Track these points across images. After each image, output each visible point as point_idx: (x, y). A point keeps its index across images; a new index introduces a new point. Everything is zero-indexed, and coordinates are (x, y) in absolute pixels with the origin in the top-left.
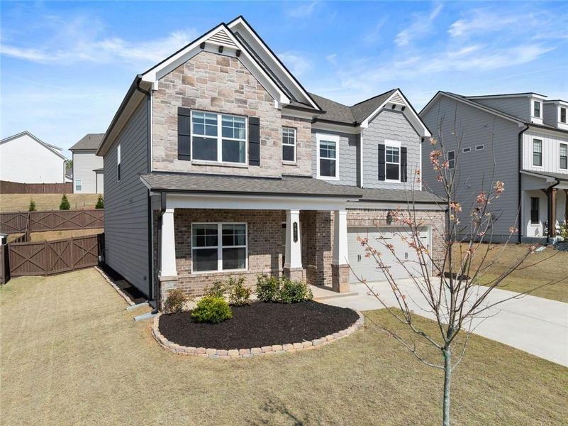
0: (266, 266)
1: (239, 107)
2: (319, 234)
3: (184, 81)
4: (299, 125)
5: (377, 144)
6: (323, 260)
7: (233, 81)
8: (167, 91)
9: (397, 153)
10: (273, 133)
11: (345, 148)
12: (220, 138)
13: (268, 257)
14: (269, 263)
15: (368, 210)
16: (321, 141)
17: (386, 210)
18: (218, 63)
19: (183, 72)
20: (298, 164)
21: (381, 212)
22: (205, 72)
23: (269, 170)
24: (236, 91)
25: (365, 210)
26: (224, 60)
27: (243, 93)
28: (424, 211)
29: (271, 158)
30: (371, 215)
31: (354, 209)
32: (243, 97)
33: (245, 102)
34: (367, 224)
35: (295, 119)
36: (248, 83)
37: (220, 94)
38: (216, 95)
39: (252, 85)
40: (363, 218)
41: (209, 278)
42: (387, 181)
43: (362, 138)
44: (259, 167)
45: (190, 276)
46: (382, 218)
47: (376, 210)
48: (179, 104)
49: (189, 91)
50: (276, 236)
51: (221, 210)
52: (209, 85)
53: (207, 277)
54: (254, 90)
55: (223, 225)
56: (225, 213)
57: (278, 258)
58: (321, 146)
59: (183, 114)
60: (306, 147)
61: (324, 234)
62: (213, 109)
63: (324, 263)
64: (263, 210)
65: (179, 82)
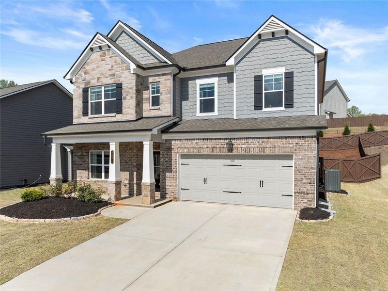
0: (126, 179)
1: (111, 79)
2: (162, 160)
3: (86, 73)
4: (162, 79)
5: (253, 76)
6: (165, 179)
7: (108, 64)
8: (79, 80)
9: (281, 79)
10: (130, 90)
11: (224, 86)
12: (103, 100)
13: (127, 173)
14: (128, 177)
15: (207, 139)
16: (200, 85)
17: (227, 139)
18: (101, 56)
19: (85, 68)
20: (161, 108)
21: (222, 141)
22: (95, 64)
23: (128, 115)
24: (110, 70)
25: (204, 139)
26: (103, 53)
27: (113, 70)
28: (279, 138)
29: (129, 108)
30: (210, 144)
31: (193, 139)
32: (113, 72)
33: (114, 75)
34: (206, 152)
35: (159, 75)
36: (116, 62)
37: (102, 74)
38: (99, 76)
39: (118, 62)
40: (201, 146)
41: (96, 183)
42: (264, 109)
43: (235, 74)
44: (121, 115)
45: (88, 180)
46: (222, 146)
47: (215, 139)
48: (83, 86)
49: (88, 77)
50: (132, 160)
51: (101, 143)
52: (97, 70)
53: (95, 182)
54: (119, 65)
55: (105, 152)
56: (104, 145)
57: (133, 174)
58: (201, 89)
59: (85, 91)
60: (167, 94)
61: (167, 160)
62: (98, 84)
63: (167, 182)
64: (124, 142)
65: (83, 74)
